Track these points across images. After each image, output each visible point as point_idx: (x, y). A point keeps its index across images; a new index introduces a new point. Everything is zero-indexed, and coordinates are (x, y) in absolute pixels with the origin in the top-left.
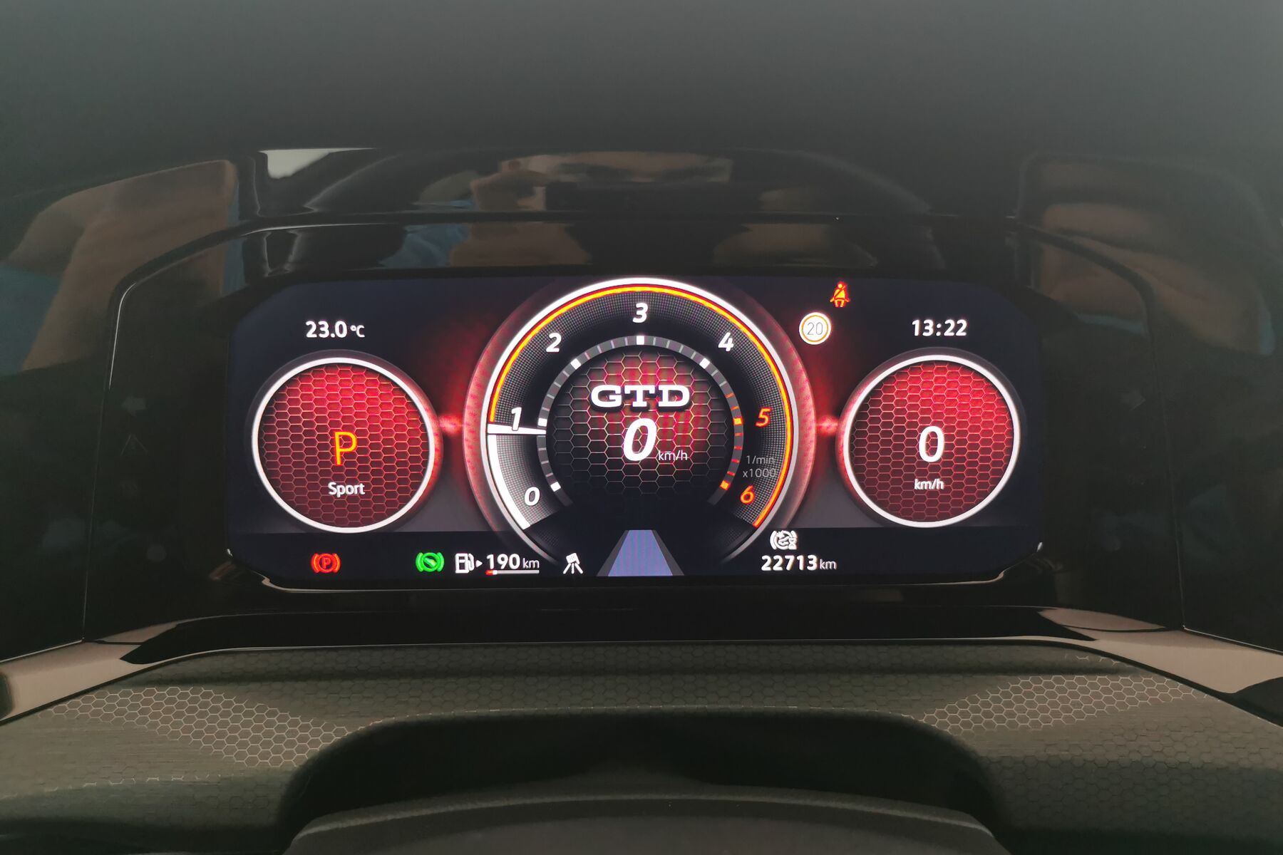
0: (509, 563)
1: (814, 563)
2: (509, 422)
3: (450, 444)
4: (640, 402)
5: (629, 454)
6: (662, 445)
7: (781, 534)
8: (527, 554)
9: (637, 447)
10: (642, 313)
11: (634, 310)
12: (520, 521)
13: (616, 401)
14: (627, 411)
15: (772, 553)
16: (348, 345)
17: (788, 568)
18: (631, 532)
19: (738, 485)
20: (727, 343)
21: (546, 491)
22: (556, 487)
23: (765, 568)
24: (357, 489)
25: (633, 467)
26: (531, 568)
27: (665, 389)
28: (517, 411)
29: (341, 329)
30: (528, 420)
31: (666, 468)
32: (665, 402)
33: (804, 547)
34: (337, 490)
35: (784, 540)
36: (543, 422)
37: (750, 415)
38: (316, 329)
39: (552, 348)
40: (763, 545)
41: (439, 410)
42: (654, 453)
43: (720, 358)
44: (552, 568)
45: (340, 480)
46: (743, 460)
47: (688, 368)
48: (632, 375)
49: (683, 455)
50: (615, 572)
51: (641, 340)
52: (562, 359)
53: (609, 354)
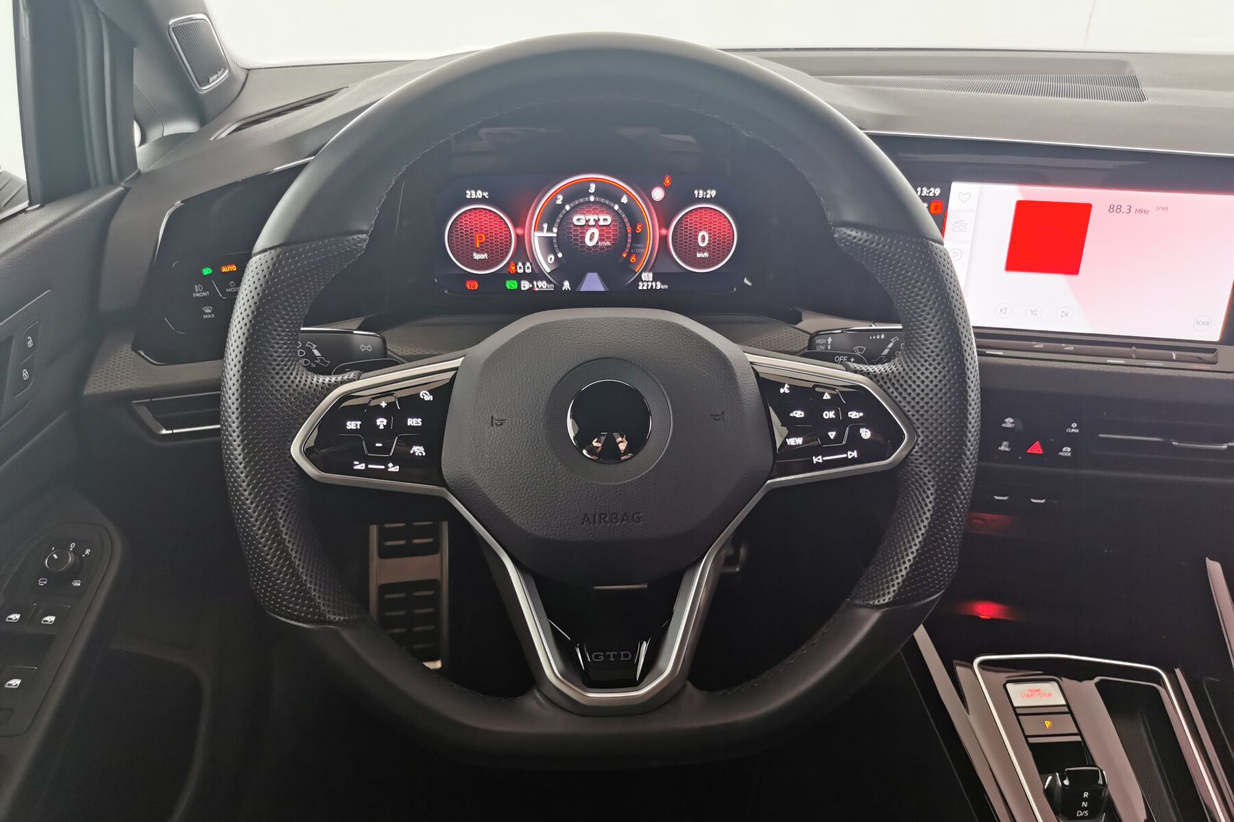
0: (542, 285)
1: (659, 285)
2: (541, 229)
3: (520, 239)
4: (592, 223)
5: (589, 243)
6: (601, 239)
7: (646, 275)
8: (549, 282)
9: (591, 239)
10: (593, 188)
11: (589, 188)
12: (548, 269)
13: (583, 223)
14: (587, 226)
15: (643, 282)
16: (482, 200)
17: (649, 288)
18: (589, 274)
19: (629, 255)
20: (624, 200)
21: (556, 257)
22: (560, 255)
23: (640, 288)
24: (484, 256)
25: (589, 248)
26: (551, 287)
27: (602, 217)
28: (545, 226)
29: (480, 194)
30: (550, 230)
31: (602, 248)
32: (601, 223)
33: (655, 279)
34: (477, 256)
35: (647, 276)
36: (555, 230)
37: (634, 227)
38: (470, 194)
39: (559, 202)
40: (639, 279)
41: (515, 226)
42: (597, 242)
43: (622, 205)
44: (559, 287)
45: (478, 252)
46: (631, 245)
47: (610, 210)
48: (589, 212)
49: (608, 243)
50: (582, 290)
51: (592, 198)
52: (562, 206)
53: (580, 204)
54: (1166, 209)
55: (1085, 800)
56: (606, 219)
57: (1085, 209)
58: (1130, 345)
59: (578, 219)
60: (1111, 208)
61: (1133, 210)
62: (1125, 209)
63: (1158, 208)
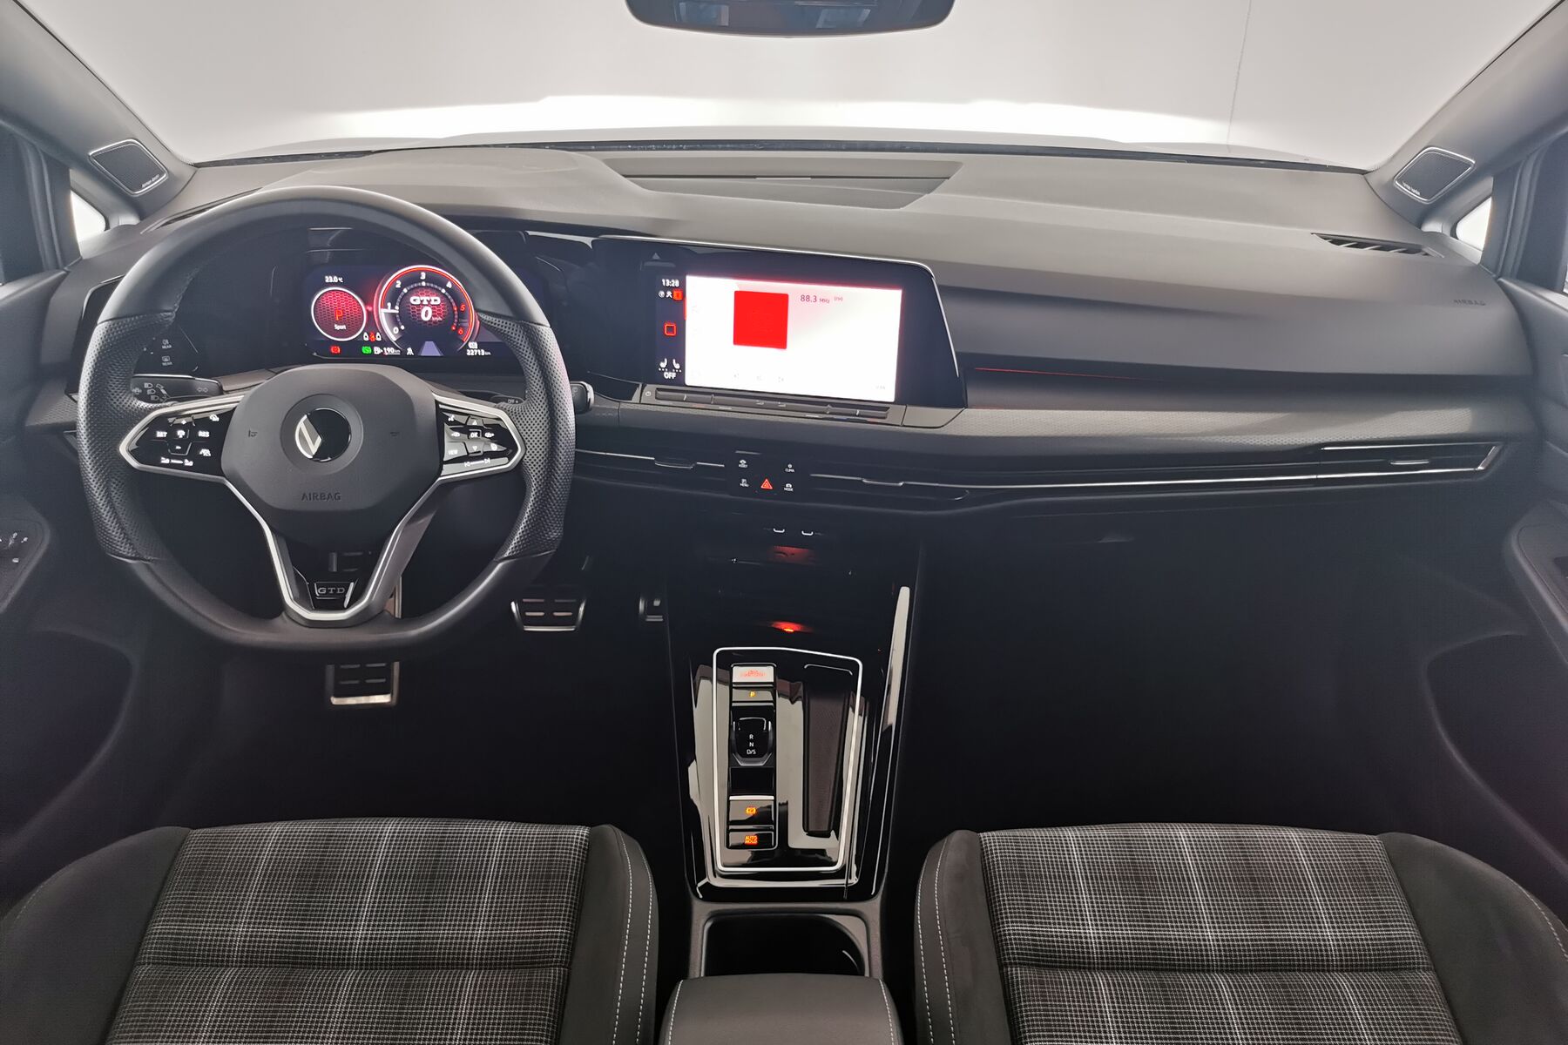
0: (390, 351)
1: (483, 353)
2: (386, 307)
3: (370, 314)
4: (425, 303)
5: (423, 318)
6: (434, 316)
8: (397, 349)
9: (426, 316)
10: (423, 276)
11: (420, 276)
12: (394, 339)
13: (418, 302)
14: (422, 305)
15: (470, 349)
16: (338, 284)
17: (475, 354)
18: (427, 342)
19: (457, 328)
20: (449, 285)
21: (400, 329)
22: (403, 327)
23: (468, 354)
24: (344, 327)
25: (426, 322)
26: (398, 352)
27: (433, 298)
28: (389, 304)
29: (336, 279)
30: (393, 307)
31: (435, 322)
32: (433, 303)
33: (479, 348)
34: (337, 327)
35: (473, 345)
36: (397, 308)
37: (459, 308)
38: (328, 279)
39: (398, 286)
40: (467, 347)
41: (366, 304)
42: (431, 318)
43: (447, 289)
44: (404, 353)
45: (339, 324)
46: (458, 321)
47: (438, 292)
48: (422, 294)
49: (440, 319)
50: (423, 354)
51: (424, 284)
52: (400, 290)
53: (415, 288)
54: (841, 299)
55: (752, 741)
56: (436, 300)
57: (784, 299)
58: (826, 404)
59: (415, 300)
60: (803, 298)
61: (818, 300)
62: (812, 298)
63: (836, 299)
